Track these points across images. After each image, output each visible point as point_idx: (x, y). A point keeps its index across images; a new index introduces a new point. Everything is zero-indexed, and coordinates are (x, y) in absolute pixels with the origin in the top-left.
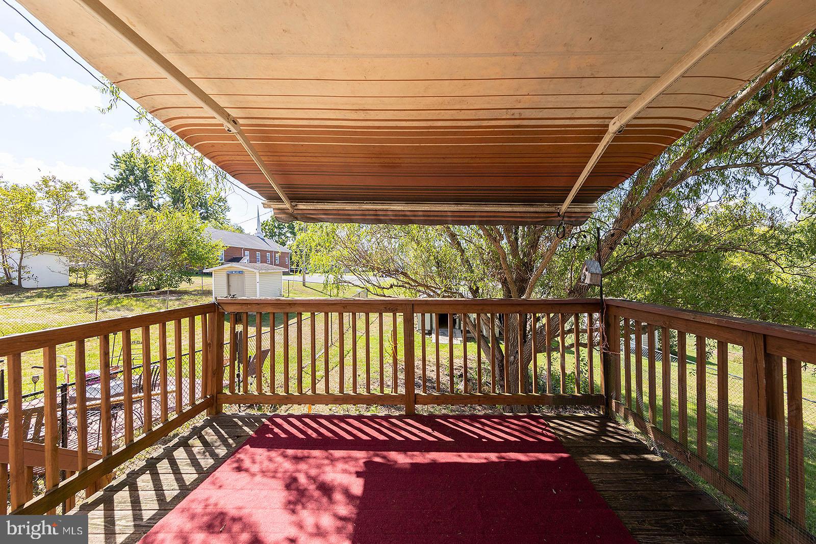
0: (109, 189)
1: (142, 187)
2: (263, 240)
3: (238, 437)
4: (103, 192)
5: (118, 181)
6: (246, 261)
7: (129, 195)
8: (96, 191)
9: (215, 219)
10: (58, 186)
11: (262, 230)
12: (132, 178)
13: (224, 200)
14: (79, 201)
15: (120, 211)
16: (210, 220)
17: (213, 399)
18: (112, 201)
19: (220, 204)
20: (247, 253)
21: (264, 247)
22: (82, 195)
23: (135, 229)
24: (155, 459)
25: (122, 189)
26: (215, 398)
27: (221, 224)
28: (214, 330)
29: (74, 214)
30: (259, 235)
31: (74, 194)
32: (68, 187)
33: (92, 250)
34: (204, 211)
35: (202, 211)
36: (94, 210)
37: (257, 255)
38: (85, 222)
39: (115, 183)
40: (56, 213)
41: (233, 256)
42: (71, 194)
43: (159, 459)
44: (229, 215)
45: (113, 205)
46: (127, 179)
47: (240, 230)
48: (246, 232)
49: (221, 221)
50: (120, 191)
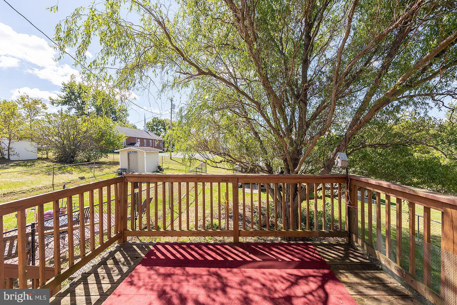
0: (60, 103)
1: (79, 102)
2: (148, 133)
3: (136, 258)
4: (57, 105)
5: (65, 99)
6: (138, 145)
7: (72, 107)
8: (53, 104)
9: (121, 121)
10: (30, 102)
11: (147, 127)
12: (73, 97)
13: (126, 110)
14: (43, 110)
15: (67, 116)
16: (118, 121)
17: (122, 234)
18: (62, 110)
19: (123, 112)
20: (139, 140)
21: (148, 137)
22: (44, 106)
23: (75, 126)
24: (87, 273)
25: (68, 103)
26: (123, 233)
27: (124, 124)
28: (122, 192)
29: (39, 118)
30: (145, 130)
31: (40, 106)
32: (36, 102)
33: (50, 138)
34: (114, 116)
35: (113, 116)
36: (51, 116)
37: (145, 141)
38: (46, 123)
39: (63, 99)
40: (29, 117)
41: (131, 142)
42: (38, 106)
43: (89, 273)
44: (128, 119)
45: (62, 113)
46: (71, 97)
47: (135, 127)
48: (138, 128)
49: (124, 122)
50: (67, 104)
